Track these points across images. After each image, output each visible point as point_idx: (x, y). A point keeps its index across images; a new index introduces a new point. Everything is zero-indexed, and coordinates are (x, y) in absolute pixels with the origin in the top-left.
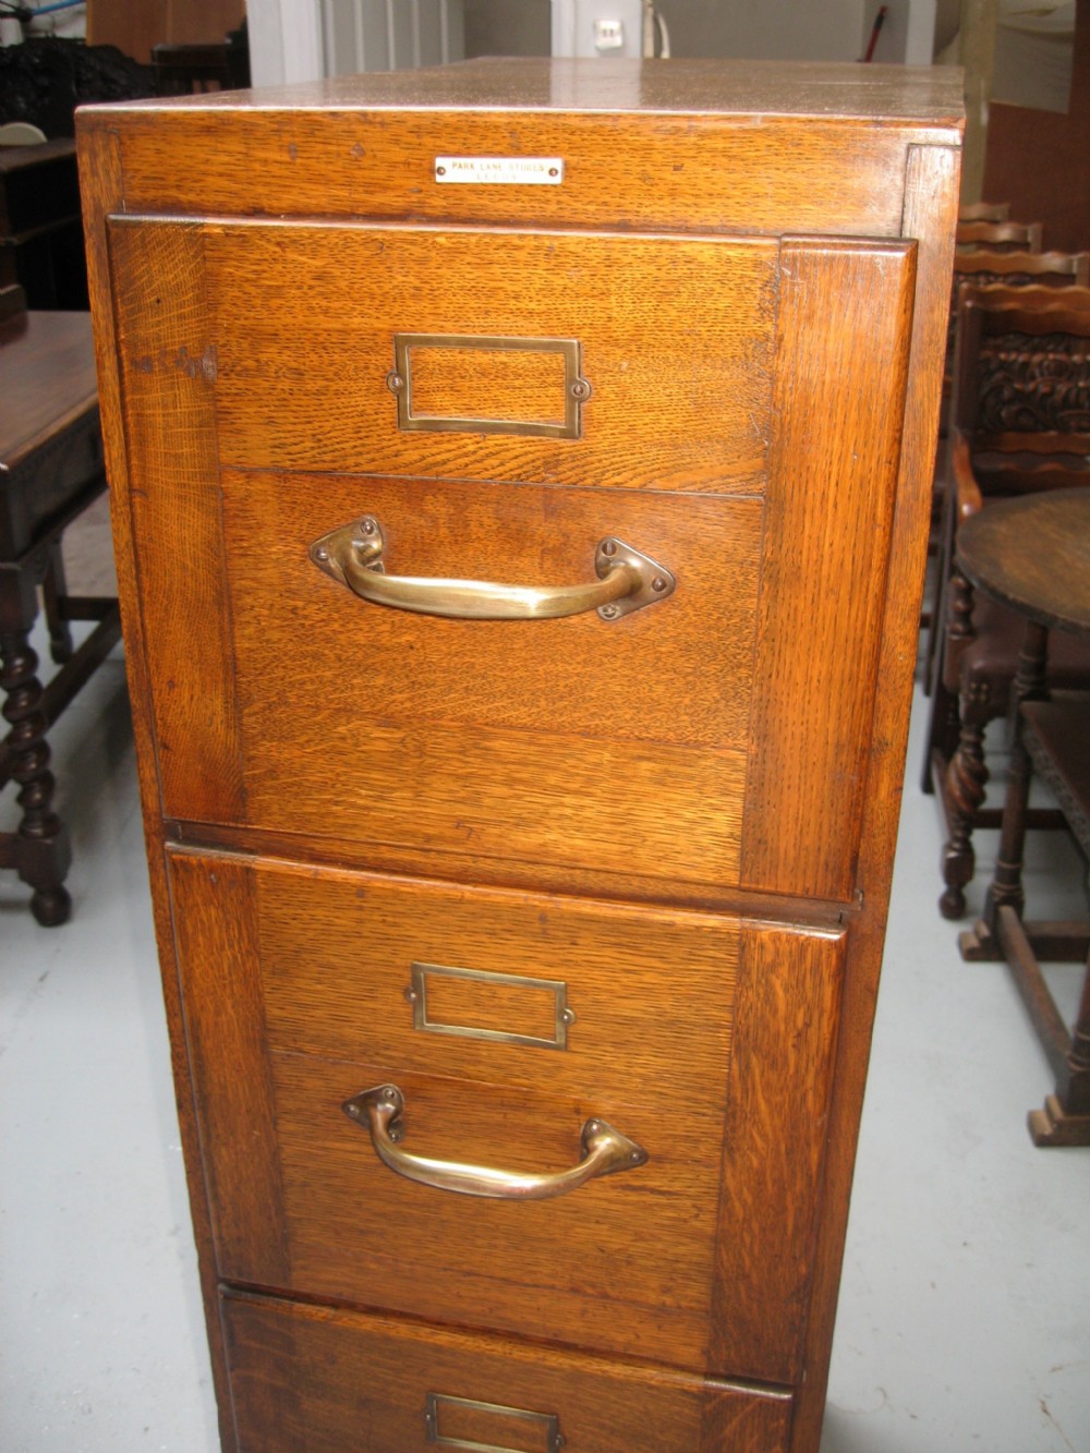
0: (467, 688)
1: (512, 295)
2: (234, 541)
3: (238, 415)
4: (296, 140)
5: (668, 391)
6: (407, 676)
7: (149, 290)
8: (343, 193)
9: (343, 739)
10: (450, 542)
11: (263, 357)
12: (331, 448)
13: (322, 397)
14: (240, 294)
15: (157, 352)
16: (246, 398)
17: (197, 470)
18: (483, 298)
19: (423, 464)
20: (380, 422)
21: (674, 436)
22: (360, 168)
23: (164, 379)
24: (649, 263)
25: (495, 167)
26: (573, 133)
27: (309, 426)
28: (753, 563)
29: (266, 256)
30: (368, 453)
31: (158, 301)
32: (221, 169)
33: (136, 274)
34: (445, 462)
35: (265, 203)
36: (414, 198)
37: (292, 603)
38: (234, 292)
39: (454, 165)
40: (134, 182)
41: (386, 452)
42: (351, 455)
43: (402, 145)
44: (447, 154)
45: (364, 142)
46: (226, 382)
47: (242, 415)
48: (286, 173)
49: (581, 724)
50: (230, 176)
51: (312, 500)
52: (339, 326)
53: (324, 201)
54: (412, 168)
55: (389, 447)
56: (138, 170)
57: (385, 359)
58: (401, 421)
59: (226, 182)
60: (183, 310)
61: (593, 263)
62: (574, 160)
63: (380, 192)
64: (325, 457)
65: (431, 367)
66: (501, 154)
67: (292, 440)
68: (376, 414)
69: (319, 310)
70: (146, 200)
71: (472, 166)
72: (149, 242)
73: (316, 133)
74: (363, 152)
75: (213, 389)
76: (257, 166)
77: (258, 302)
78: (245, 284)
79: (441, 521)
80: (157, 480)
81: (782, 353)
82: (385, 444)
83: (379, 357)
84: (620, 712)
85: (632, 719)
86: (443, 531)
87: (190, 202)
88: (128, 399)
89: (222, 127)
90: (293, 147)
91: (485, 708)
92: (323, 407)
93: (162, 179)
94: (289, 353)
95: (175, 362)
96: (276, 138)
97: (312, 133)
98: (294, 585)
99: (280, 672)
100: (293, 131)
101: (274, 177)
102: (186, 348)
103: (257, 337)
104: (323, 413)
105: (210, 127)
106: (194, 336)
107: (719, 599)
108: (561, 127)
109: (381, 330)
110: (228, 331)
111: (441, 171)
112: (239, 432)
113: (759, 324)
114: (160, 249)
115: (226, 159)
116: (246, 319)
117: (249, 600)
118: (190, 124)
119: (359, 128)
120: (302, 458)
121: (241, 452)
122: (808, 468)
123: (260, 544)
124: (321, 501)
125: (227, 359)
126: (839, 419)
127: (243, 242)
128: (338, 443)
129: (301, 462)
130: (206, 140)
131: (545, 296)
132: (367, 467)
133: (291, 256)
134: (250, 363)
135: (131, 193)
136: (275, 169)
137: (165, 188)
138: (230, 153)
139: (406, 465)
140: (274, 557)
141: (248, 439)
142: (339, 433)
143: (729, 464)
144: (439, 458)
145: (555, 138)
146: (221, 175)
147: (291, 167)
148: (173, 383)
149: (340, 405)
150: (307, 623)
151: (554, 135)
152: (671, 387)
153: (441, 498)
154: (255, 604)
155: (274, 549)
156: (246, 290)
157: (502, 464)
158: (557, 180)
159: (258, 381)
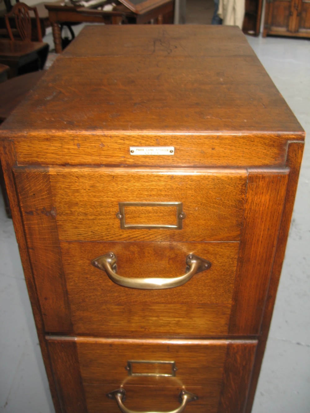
0: (144, 295)
1: (159, 190)
2: (65, 260)
3: (65, 226)
4: (80, 142)
5: (210, 215)
6: (125, 293)
7: (30, 191)
8: (98, 158)
9: (104, 309)
10: (139, 258)
11: (73, 210)
12: (98, 234)
13: (94, 221)
14: (64, 192)
15: (34, 209)
16: (67, 222)
17: (51, 242)
18: (149, 191)
19: (129, 238)
20: (114, 227)
21: (212, 227)
22: (103, 150)
23: (38, 217)
24: (205, 180)
25: (151, 150)
26: (178, 139)
27: (90, 229)
28: (235, 258)
29: (73, 181)
30: (110, 235)
31: (34, 195)
33: (25, 187)
34: (136, 237)
35: (69, 161)
36: (123, 159)
37: (86, 276)
38: (61, 191)
39: (137, 150)
40: (20, 156)
41: (116, 235)
42: (105, 236)
43: (118, 143)
44: (134, 146)
45: (104, 142)
46: (60, 217)
47: (66, 226)
48: (76, 152)
49: (181, 301)
50: (56, 154)
51: (92, 249)
52: (99, 200)
53: (90, 161)
54: (122, 150)
55: (118, 233)
56: (22, 152)
57: (116, 209)
58: (122, 227)
59: (55, 156)
60: (43, 197)
61: (186, 181)
62: (178, 147)
63: (110, 158)
64: (96, 237)
65: (131, 211)
66: (153, 146)
67: (84, 233)
68: (113, 225)
69: (92, 196)
70: (25, 161)
71: (143, 150)
72: (30, 177)
73: (87, 140)
75: (55, 219)
76: (66, 150)
77: (70, 194)
78: (65, 189)
79: (136, 253)
80: (37, 245)
81: (247, 203)
82: (116, 233)
83: (114, 209)
84: (193, 297)
85: (197, 299)
86: (136, 255)
87: (42, 162)
88: (25, 223)
89: (52, 138)
90: (79, 144)
91: (150, 299)
92: (95, 223)
93: (31, 155)
94: (82, 208)
95: (41, 212)
96: (73, 142)
97: (85, 140)
98: (86, 271)
99: (83, 294)
100: (78, 140)
101: (72, 153)
102: (45, 208)
103: (71, 204)
104: (95, 225)
105: (48, 138)
106: (48, 204)
107: (224, 268)
108: (174, 137)
109: (114, 201)
110: (60, 203)
111: (132, 151)
112: (65, 231)
113: (241, 196)
114: (34, 179)
115: (54, 148)
116: (66, 199)
117: (71, 276)
118: (40, 137)
119: (102, 138)
120: (88, 238)
121: (66, 237)
122: (254, 233)
123: (74, 261)
124: (95, 249)
125: (60, 211)
126: (264, 220)
127: (64, 177)
128: (100, 233)
129: (87, 239)
130: (47, 143)
131: (170, 190)
132: (110, 239)
133: (81, 180)
134: (69, 212)
135: (20, 159)
136: (72, 151)
137: (32, 157)
138: (55, 146)
139: (124, 238)
140: (79, 264)
141: (69, 233)
142: (100, 230)
143: (229, 233)
144: (135, 236)
145: (172, 141)
146: (53, 153)
147: (78, 150)
148: (41, 218)
149: (101, 223)
150: (91, 281)
151: (171, 140)
152: (212, 214)
153: (136, 246)
154: (73, 277)
155: (79, 262)
156: (66, 191)
157: (156, 237)
158: (173, 154)
159: (71, 217)
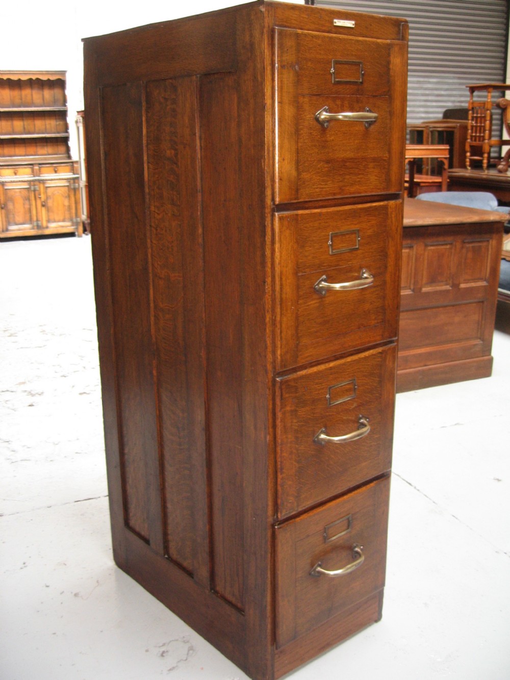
1: (352, 51)
2: (300, 115)
3: (302, 80)
4: (309, 13)
7: (286, 47)
8: (317, 26)
12: (320, 88)
15: (286, 63)
16: (304, 76)
17: (293, 96)
19: (336, 92)
20: (329, 81)
22: (320, 21)
23: (287, 71)
26: (355, 16)
29: (309, 40)
30: (327, 89)
31: (287, 50)
32: (295, 18)
33: (283, 42)
36: (331, 28)
37: (310, 131)
38: (303, 48)
39: (337, 21)
40: (277, 20)
41: (330, 89)
42: (324, 90)
43: (328, 16)
44: (336, 19)
45: (321, 15)
46: (300, 72)
48: (307, 21)
51: (316, 102)
52: (322, 57)
53: (314, 28)
54: (329, 21)
56: (278, 17)
59: (295, 21)
60: (292, 53)
62: (356, 22)
63: (324, 27)
64: (319, 91)
67: (312, 87)
68: (328, 79)
69: (319, 54)
70: (279, 24)
74: (321, 17)
75: (297, 74)
76: (302, 18)
77: (307, 51)
78: (305, 46)
79: (339, 106)
80: (284, 99)
82: (330, 87)
86: (340, 109)
87: (288, 26)
89: (295, 8)
93: (283, 20)
94: (313, 64)
95: (290, 66)
96: (305, 12)
97: (312, 12)
98: (311, 126)
100: (309, 11)
101: (305, 21)
102: (292, 62)
103: (307, 60)
105: (293, 8)
106: (294, 59)
109: (330, 59)
110: (301, 58)
111: (335, 23)
112: (302, 85)
114: (289, 36)
116: (305, 55)
117: (302, 132)
119: (320, 11)
120: (314, 92)
121: (302, 90)
123: (305, 115)
125: (301, 66)
127: (305, 36)
130: (292, 11)
132: (326, 93)
133: (314, 40)
134: (306, 67)
135: (276, 22)
136: (305, 19)
137: (283, 22)
139: (333, 92)
140: (307, 119)
141: (304, 87)
144: (339, 90)
147: (308, 19)
148: (289, 72)
150: (313, 136)
153: (339, 100)
155: (307, 117)
158: (354, 26)
159: (307, 71)
